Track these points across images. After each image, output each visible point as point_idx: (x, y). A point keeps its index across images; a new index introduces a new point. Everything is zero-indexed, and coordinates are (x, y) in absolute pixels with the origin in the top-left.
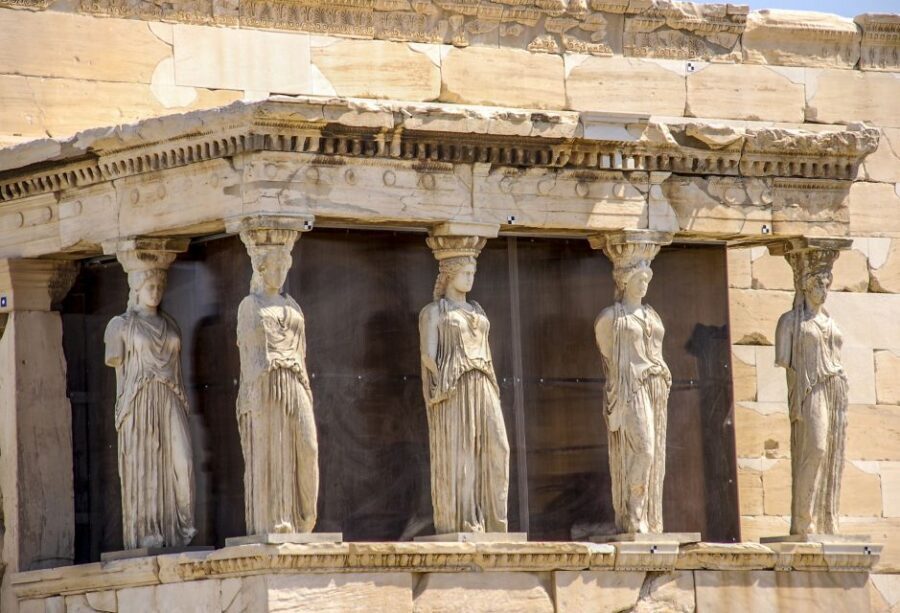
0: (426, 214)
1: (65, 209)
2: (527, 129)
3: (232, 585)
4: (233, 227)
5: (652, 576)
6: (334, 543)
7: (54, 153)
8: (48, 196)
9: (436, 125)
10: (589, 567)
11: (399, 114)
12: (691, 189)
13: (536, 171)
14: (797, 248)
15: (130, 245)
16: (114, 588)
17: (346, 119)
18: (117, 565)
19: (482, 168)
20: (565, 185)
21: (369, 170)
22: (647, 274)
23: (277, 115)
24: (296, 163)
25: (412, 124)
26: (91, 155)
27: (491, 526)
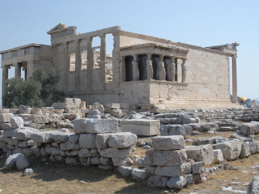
0: (160, 54)
1: (128, 52)
2: (168, 47)
3: (146, 83)
4: (146, 54)
5: (174, 85)
6: (154, 80)
7: (128, 47)
8: (126, 51)
9: (162, 46)
10: (171, 84)
11: (160, 45)
12: (177, 53)
13: (168, 51)
14: (183, 59)
15: (135, 55)
16: (133, 83)
17: (156, 45)
18: (133, 81)
19: (164, 50)
20: (169, 52)
21: (157, 49)
22: (174, 60)
23: (152, 44)
24: (152, 48)
25: (160, 46)
26: (132, 47)
27: (164, 80)
